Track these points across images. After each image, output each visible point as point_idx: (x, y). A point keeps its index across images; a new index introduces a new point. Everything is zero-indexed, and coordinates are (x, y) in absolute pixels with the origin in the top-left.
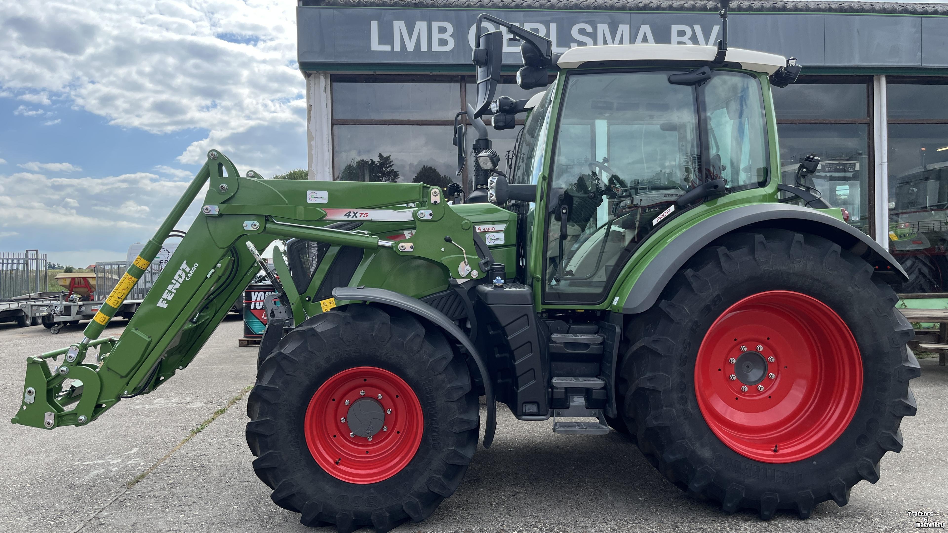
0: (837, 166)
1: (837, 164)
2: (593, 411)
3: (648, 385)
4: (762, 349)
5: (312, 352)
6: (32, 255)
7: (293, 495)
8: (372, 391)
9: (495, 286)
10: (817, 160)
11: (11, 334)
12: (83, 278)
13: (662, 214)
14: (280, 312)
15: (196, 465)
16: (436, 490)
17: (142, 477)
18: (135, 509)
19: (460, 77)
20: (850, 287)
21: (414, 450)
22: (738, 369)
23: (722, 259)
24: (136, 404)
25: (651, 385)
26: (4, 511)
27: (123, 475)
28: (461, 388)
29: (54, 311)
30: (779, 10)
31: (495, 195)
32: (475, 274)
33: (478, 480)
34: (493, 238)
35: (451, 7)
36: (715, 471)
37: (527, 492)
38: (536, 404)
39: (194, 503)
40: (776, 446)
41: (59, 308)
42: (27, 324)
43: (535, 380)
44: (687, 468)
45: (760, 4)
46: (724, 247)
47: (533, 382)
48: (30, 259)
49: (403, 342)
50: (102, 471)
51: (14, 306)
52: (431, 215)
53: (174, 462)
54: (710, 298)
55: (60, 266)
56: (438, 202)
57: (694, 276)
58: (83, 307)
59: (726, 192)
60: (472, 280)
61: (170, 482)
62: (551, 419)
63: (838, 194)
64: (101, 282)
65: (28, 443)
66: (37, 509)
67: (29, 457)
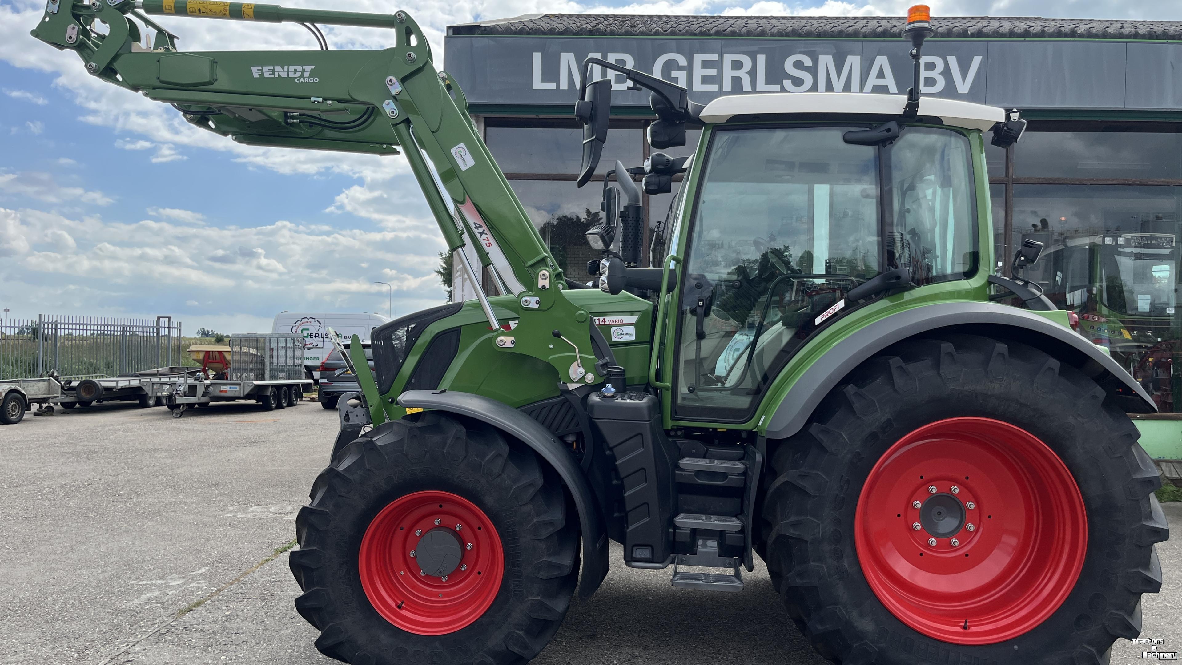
0: (1147, 240)
1: (1147, 238)
2: (727, 560)
3: (792, 532)
4: (957, 491)
5: (369, 470)
6: (164, 322)
7: (341, 643)
8: (449, 520)
9: (604, 397)
10: (1039, 245)
11: (126, 416)
12: (218, 352)
13: (828, 310)
14: (357, 416)
15: (264, 594)
16: (516, 650)
17: (199, 604)
18: (174, 645)
19: (643, 121)
20: (1071, 417)
21: (492, 597)
22: (925, 515)
23: (896, 374)
24: (228, 511)
25: (794, 532)
26: (29, 637)
27: (179, 600)
28: (551, 523)
29: (177, 391)
30: (1066, 35)
31: (606, 281)
32: (590, 378)
33: (593, 637)
34: (621, 332)
35: (634, 35)
36: (876, 649)
37: (649, 657)
38: (650, 548)
39: (243, 642)
40: (966, 622)
41: (183, 387)
42: (149, 404)
43: (649, 517)
44: (841, 643)
45: (1040, 28)
46: (898, 358)
47: (647, 519)
48: (162, 327)
49: (481, 463)
50: (157, 593)
51: (135, 382)
52: (537, 302)
53: (242, 587)
54: (877, 423)
55: (215, 333)
56: (547, 287)
57: (856, 394)
58: (211, 387)
59: (913, 284)
60: (587, 385)
61: (227, 613)
62: (671, 567)
63: (1155, 276)
64: (237, 357)
65: (88, 553)
66: (66, 637)
67: (84, 571)
